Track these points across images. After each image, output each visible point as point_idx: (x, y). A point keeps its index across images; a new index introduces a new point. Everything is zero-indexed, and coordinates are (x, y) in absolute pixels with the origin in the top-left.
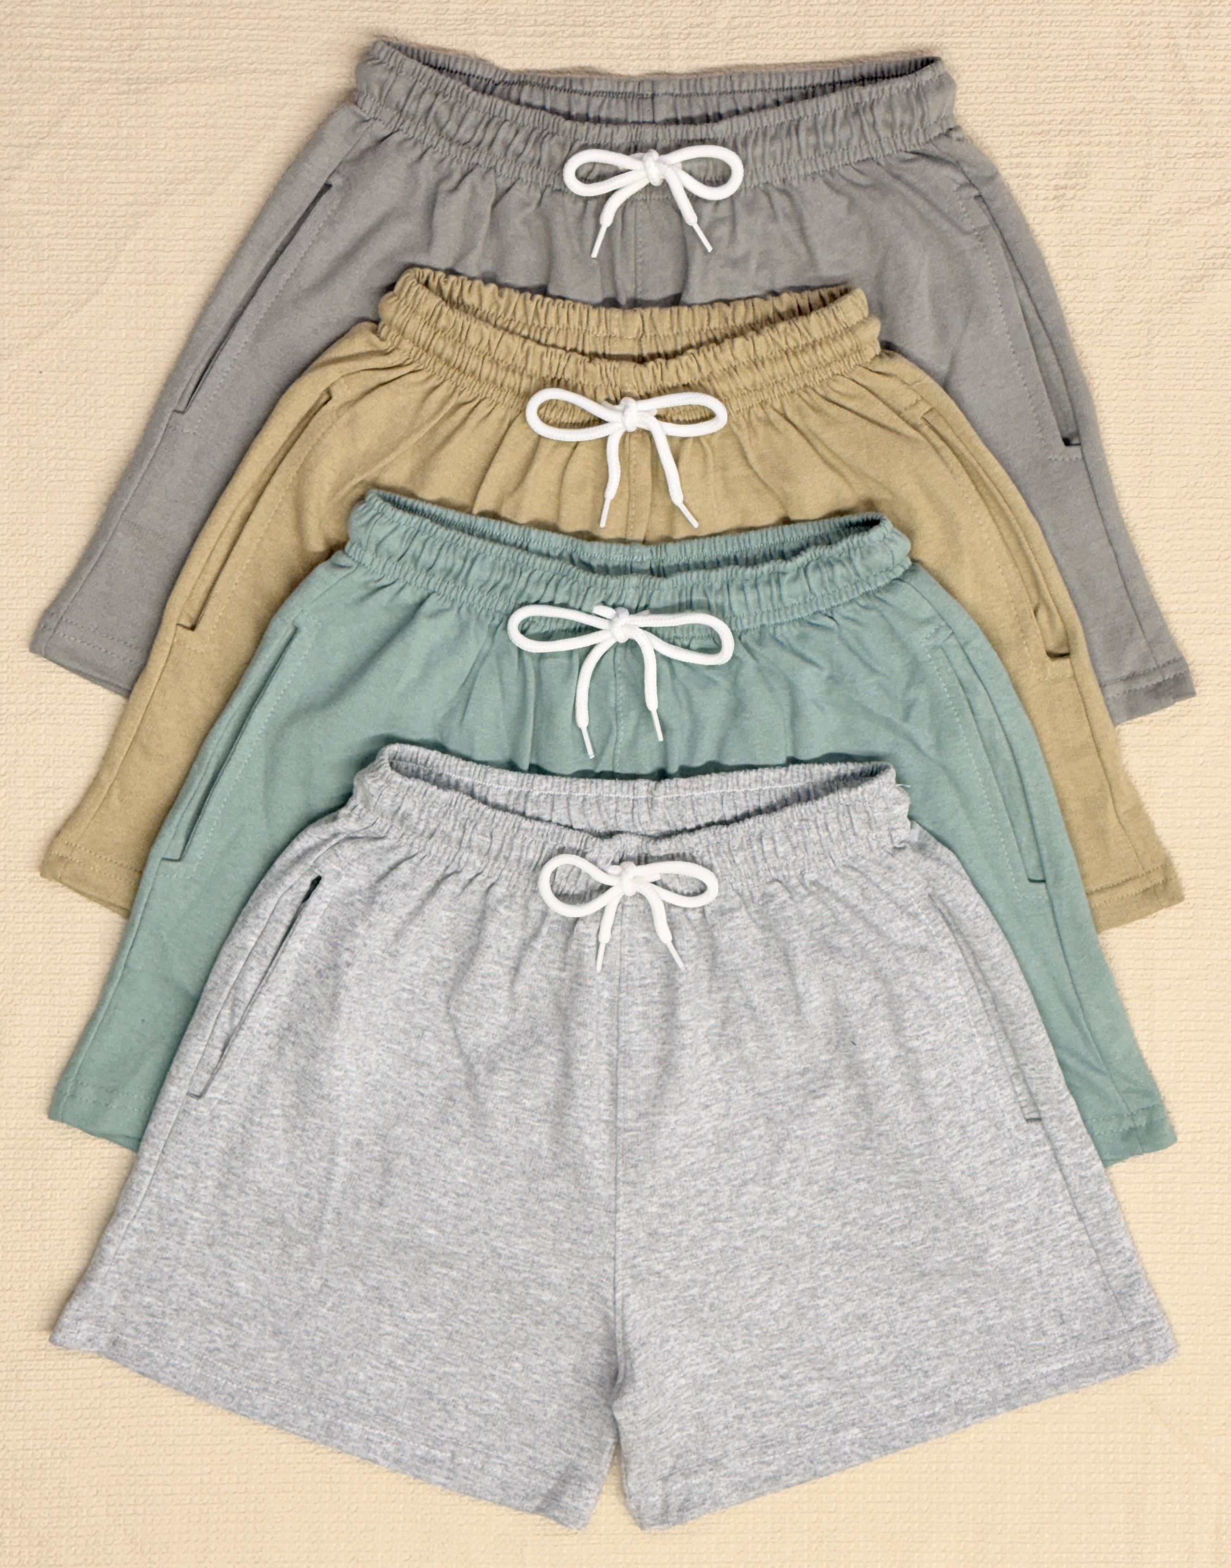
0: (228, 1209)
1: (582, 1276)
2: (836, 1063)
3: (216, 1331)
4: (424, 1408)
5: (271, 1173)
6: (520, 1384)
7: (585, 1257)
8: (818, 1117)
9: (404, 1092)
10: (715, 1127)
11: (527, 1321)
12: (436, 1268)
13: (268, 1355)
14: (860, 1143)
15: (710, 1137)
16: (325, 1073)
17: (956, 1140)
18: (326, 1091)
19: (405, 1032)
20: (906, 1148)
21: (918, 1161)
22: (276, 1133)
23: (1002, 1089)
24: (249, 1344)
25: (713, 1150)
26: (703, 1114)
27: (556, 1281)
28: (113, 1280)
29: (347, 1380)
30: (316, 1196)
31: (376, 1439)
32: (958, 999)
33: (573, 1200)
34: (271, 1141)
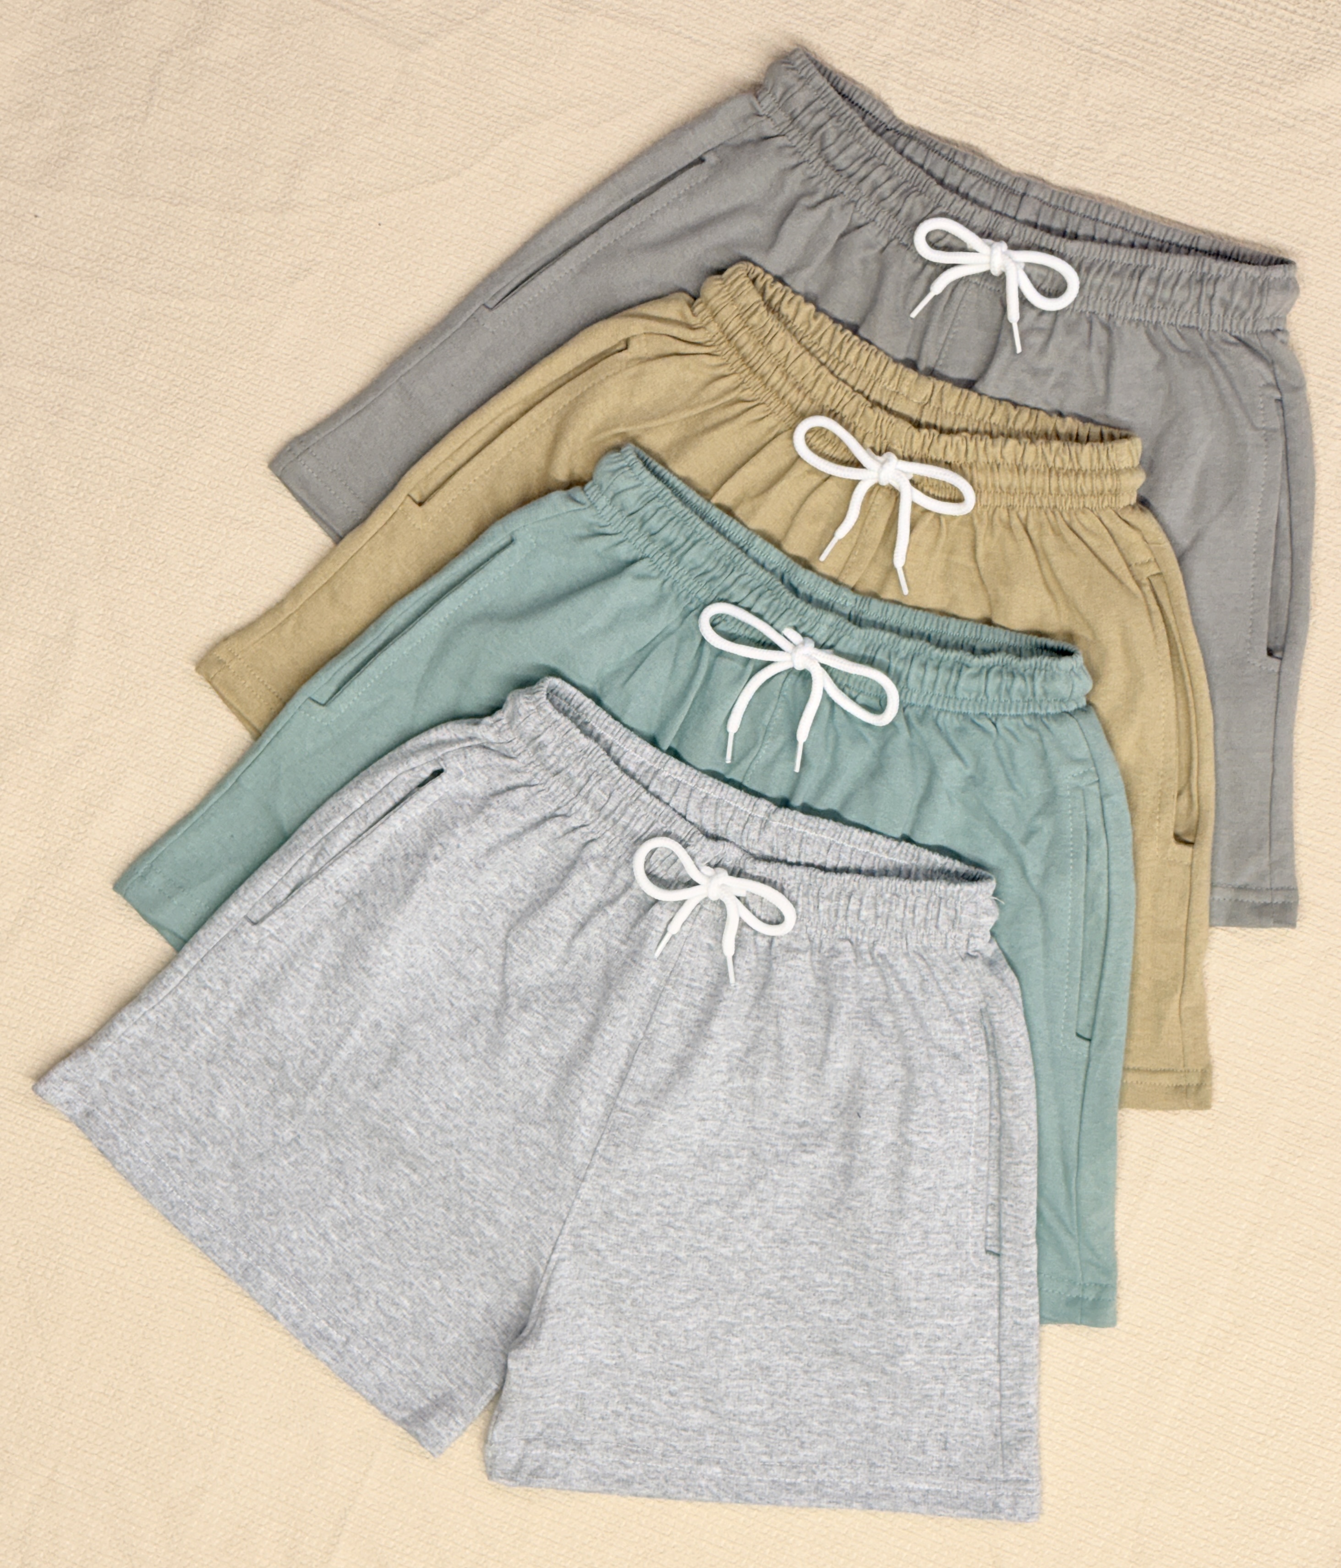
0: (237, 1035)
1: (529, 1226)
2: (834, 1128)
3: (182, 1141)
4: (338, 1288)
5: (290, 1018)
6: (433, 1302)
7: (539, 1210)
8: (799, 1170)
9: (437, 996)
10: (703, 1141)
11: (463, 1247)
12: (400, 1165)
13: (219, 1182)
14: (828, 1210)
15: (695, 1148)
16: (374, 948)
17: (916, 1241)
18: (369, 964)
19: (460, 942)
20: (868, 1230)
21: (874, 1246)
22: (309, 985)
23: (976, 1212)
24: (206, 1165)
25: (692, 1161)
26: (697, 1124)
27: (503, 1220)
28: (111, 1057)
29: (280, 1233)
30: (321, 1056)
31: (284, 1297)
32: (969, 1115)
33: (549, 1153)
34: (301, 990)
